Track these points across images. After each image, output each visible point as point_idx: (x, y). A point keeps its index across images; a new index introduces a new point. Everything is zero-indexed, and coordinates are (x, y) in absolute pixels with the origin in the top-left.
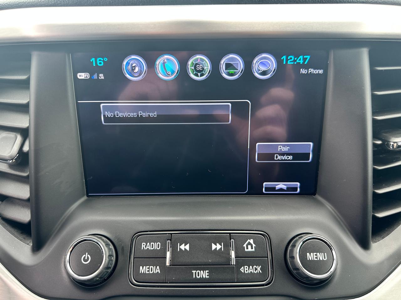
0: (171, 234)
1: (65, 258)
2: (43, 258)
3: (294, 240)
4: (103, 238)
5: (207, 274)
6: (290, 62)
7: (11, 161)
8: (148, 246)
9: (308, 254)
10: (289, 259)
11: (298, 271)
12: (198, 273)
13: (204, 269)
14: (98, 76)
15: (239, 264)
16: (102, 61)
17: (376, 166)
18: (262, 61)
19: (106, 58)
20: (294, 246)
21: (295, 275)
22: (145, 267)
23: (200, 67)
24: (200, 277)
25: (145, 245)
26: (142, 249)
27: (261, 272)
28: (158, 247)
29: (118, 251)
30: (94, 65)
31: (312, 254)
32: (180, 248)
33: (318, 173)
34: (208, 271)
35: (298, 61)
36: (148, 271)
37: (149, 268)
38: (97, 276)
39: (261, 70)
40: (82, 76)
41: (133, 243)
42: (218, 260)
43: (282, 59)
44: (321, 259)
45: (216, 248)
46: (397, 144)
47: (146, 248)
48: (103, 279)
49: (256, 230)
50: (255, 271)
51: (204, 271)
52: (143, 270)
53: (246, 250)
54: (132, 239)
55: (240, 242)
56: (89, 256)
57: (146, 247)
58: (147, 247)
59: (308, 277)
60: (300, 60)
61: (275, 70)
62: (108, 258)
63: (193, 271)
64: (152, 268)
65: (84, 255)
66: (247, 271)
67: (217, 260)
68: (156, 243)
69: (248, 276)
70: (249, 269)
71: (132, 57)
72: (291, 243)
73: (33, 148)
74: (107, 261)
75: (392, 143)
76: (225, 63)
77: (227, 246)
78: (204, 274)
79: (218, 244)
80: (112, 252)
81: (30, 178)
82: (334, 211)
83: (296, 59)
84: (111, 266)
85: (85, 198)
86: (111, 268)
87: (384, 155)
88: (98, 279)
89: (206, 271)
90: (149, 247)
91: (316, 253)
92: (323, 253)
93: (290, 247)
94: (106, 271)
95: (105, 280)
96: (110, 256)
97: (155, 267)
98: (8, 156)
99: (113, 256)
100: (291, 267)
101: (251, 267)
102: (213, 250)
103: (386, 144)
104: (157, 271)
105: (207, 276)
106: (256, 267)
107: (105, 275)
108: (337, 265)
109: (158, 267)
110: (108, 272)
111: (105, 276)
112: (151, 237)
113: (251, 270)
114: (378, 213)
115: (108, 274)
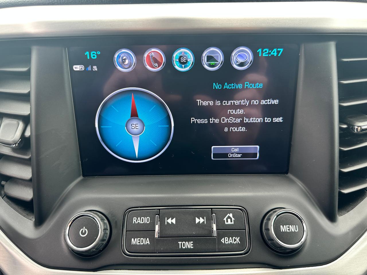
0: (159, 209)
1: (65, 232)
2: (45, 232)
3: (269, 214)
4: (99, 213)
6: (266, 54)
7: (15, 145)
9: (281, 226)
10: (265, 231)
11: (272, 242)
12: (184, 244)
13: (189, 241)
14: (92, 68)
15: (220, 236)
16: (96, 54)
17: (342, 147)
18: (240, 53)
19: (99, 52)
20: (269, 219)
21: (270, 245)
22: (136, 239)
23: (184, 60)
24: (185, 247)
25: (136, 219)
26: (134, 223)
27: (239, 242)
28: (148, 221)
29: (112, 225)
30: (88, 58)
31: (285, 226)
32: (167, 222)
33: (290, 154)
34: (192, 242)
35: (272, 54)
36: (139, 243)
37: (139, 240)
38: (93, 248)
39: (239, 62)
40: (77, 68)
41: (125, 217)
43: (258, 51)
44: (293, 231)
45: (200, 222)
46: (361, 128)
47: (137, 222)
48: (99, 250)
49: (235, 205)
50: (235, 242)
51: (189, 242)
52: (135, 241)
53: (226, 223)
54: (124, 214)
55: (221, 216)
56: (86, 229)
58: (138, 221)
59: (281, 247)
60: (274, 52)
61: (251, 61)
62: (103, 231)
63: (179, 242)
64: (142, 240)
65: (82, 229)
66: (227, 242)
67: (201, 232)
68: (145, 218)
69: (228, 246)
70: (229, 240)
71: (122, 50)
72: (267, 217)
73: (34, 134)
74: (102, 234)
75: (356, 127)
76: (206, 55)
77: (209, 219)
78: (189, 245)
79: (201, 218)
80: (107, 226)
81: (31, 160)
82: (305, 188)
83: (270, 51)
84: (105, 239)
85: (81, 178)
86: (106, 241)
87: (350, 138)
88: (94, 250)
90: (140, 221)
91: (288, 226)
92: (294, 226)
93: (265, 220)
94: (102, 243)
95: (101, 251)
96: (105, 229)
97: (145, 239)
98: (12, 141)
99: (107, 230)
100: (266, 238)
101: (230, 238)
102: (196, 223)
103: (351, 128)
104: (147, 242)
105: (192, 246)
107: (101, 246)
108: (307, 236)
109: (148, 239)
110: (103, 244)
111: (101, 248)
112: (141, 212)
113: (231, 241)
114: (343, 189)
115: (103, 245)
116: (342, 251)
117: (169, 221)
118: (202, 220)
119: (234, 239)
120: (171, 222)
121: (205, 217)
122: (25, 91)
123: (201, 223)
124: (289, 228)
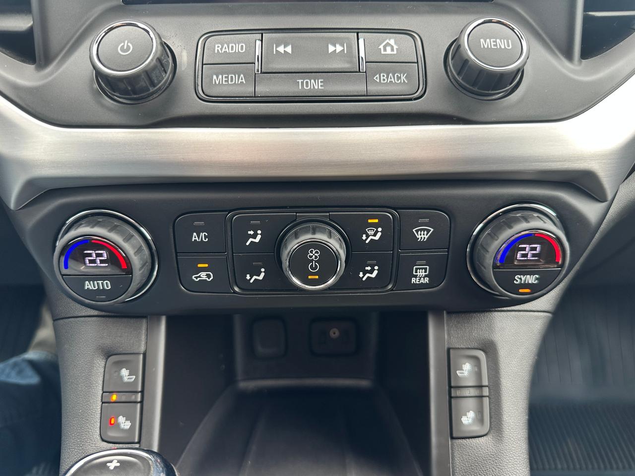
0: (262, 33)
5: (320, 84)
9: (482, 40)
12: (307, 83)
13: (316, 78)
15: (372, 72)
22: (220, 76)
24: (309, 88)
25: (220, 47)
26: (216, 52)
27: (406, 82)
28: (242, 49)
31: (488, 40)
32: (276, 50)
34: (322, 80)
36: (227, 81)
37: (227, 77)
44: (503, 47)
45: (335, 50)
47: (221, 51)
50: (398, 80)
51: (316, 80)
52: (218, 79)
53: (383, 52)
56: (129, 44)
57: (221, 49)
58: (224, 50)
63: (298, 81)
64: (232, 77)
65: (123, 44)
66: (384, 80)
69: (386, 87)
70: (387, 78)
78: (316, 85)
79: (338, 46)
85: (119, 3)
89: (320, 81)
90: (227, 50)
91: (495, 40)
92: (505, 41)
97: (237, 76)
101: (391, 74)
102: (330, 52)
104: (240, 81)
105: (321, 86)
106: (399, 76)
109: (242, 75)
113: (391, 78)
117: (281, 49)
118: (339, 49)
120: (284, 51)
121: (345, 45)
123: (337, 51)
124: (495, 43)
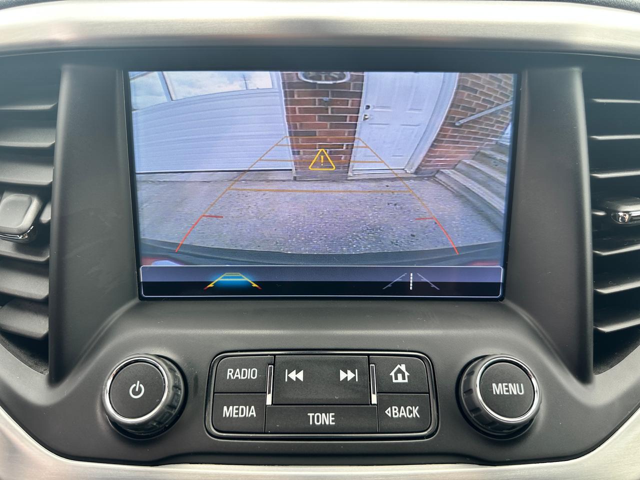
0: (275, 355)
1: (103, 391)
3: (471, 366)
5: (331, 419)
7: (22, 236)
8: (237, 374)
9: (494, 385)
10: (464, 397)
11: (478, 413)
12: (318, 417)
13: (327, 411)
15: (383, 404)
17: (598, 251)
20: (472, 373)
21: (473, 420)
22: (231, 408)
24: (320, 423)
25: (232, 372)
26: (228, 378)
27: (418, 416)
28: (254, 376)
29: (188, 381)
31: (500, 385)
32: (288, 377)
34: (333, 414)
36: (237, 414)
37: (238, 409)
38: (153, 419)
41: (212, 370)
42: (349, 396)
44: (515, 393)
45: (347, 377)
46: (630, 215)
47: (233, 377)
48: (162, 425)
49: (410, 349)
50: (410, 415)
51: (328, 414)
52: (229, 412)
53: (394, 381)
54: (211, 364)
55: (385, 369)
56: (141, 385)
57: (233, 375)
58: (236, 376)
59: (495, 422)
62: (173, 390)
63: (309, 414)
64: (242, 409)
65: (135, 385)
66: (396, 414)
68: (249, 369)
69: (398, 423)
70: (399, 412)
72: (467, 371)
73: (57, 217)
74: (170, 395)
75: (621, 214)
77: (364, 374)
78: (327, 419)
79: (349, 372)
80: (179, 381)
81: (49, 265)
84: (176, 405)
85: (136, 301)
86: (177, 409)
88: (155, 424)
89: (331, 414)
90: (239, 376)
91: (506, 384)
92: (517, 384)
93: (464, 376)
94: (169, 413)
95: (166, 429)
96: (176, 387)
97: (248, 407)
98: (17, 228)
99: (180, 389)
100: (466, 408)
101: (402, 408)
102: (341, 380)
103: (613, 216)
104: (251, 413)
105: (333, 421)
106: (411, 409)
107: (168, 418)
108: (541, 402)
109: (253, 407)
111: (167, 422)
112: (242, 359)
113: (403, 412)
114: (602, 326)
115: (171, 418)
116: (604, 435)
117: (293, 375)
118: (350, 375)
119: (409, 409)
120: (296, 378)
121: (356, 370)
122: (46, 144)
123: (349, 379)
124: (507, 389)
